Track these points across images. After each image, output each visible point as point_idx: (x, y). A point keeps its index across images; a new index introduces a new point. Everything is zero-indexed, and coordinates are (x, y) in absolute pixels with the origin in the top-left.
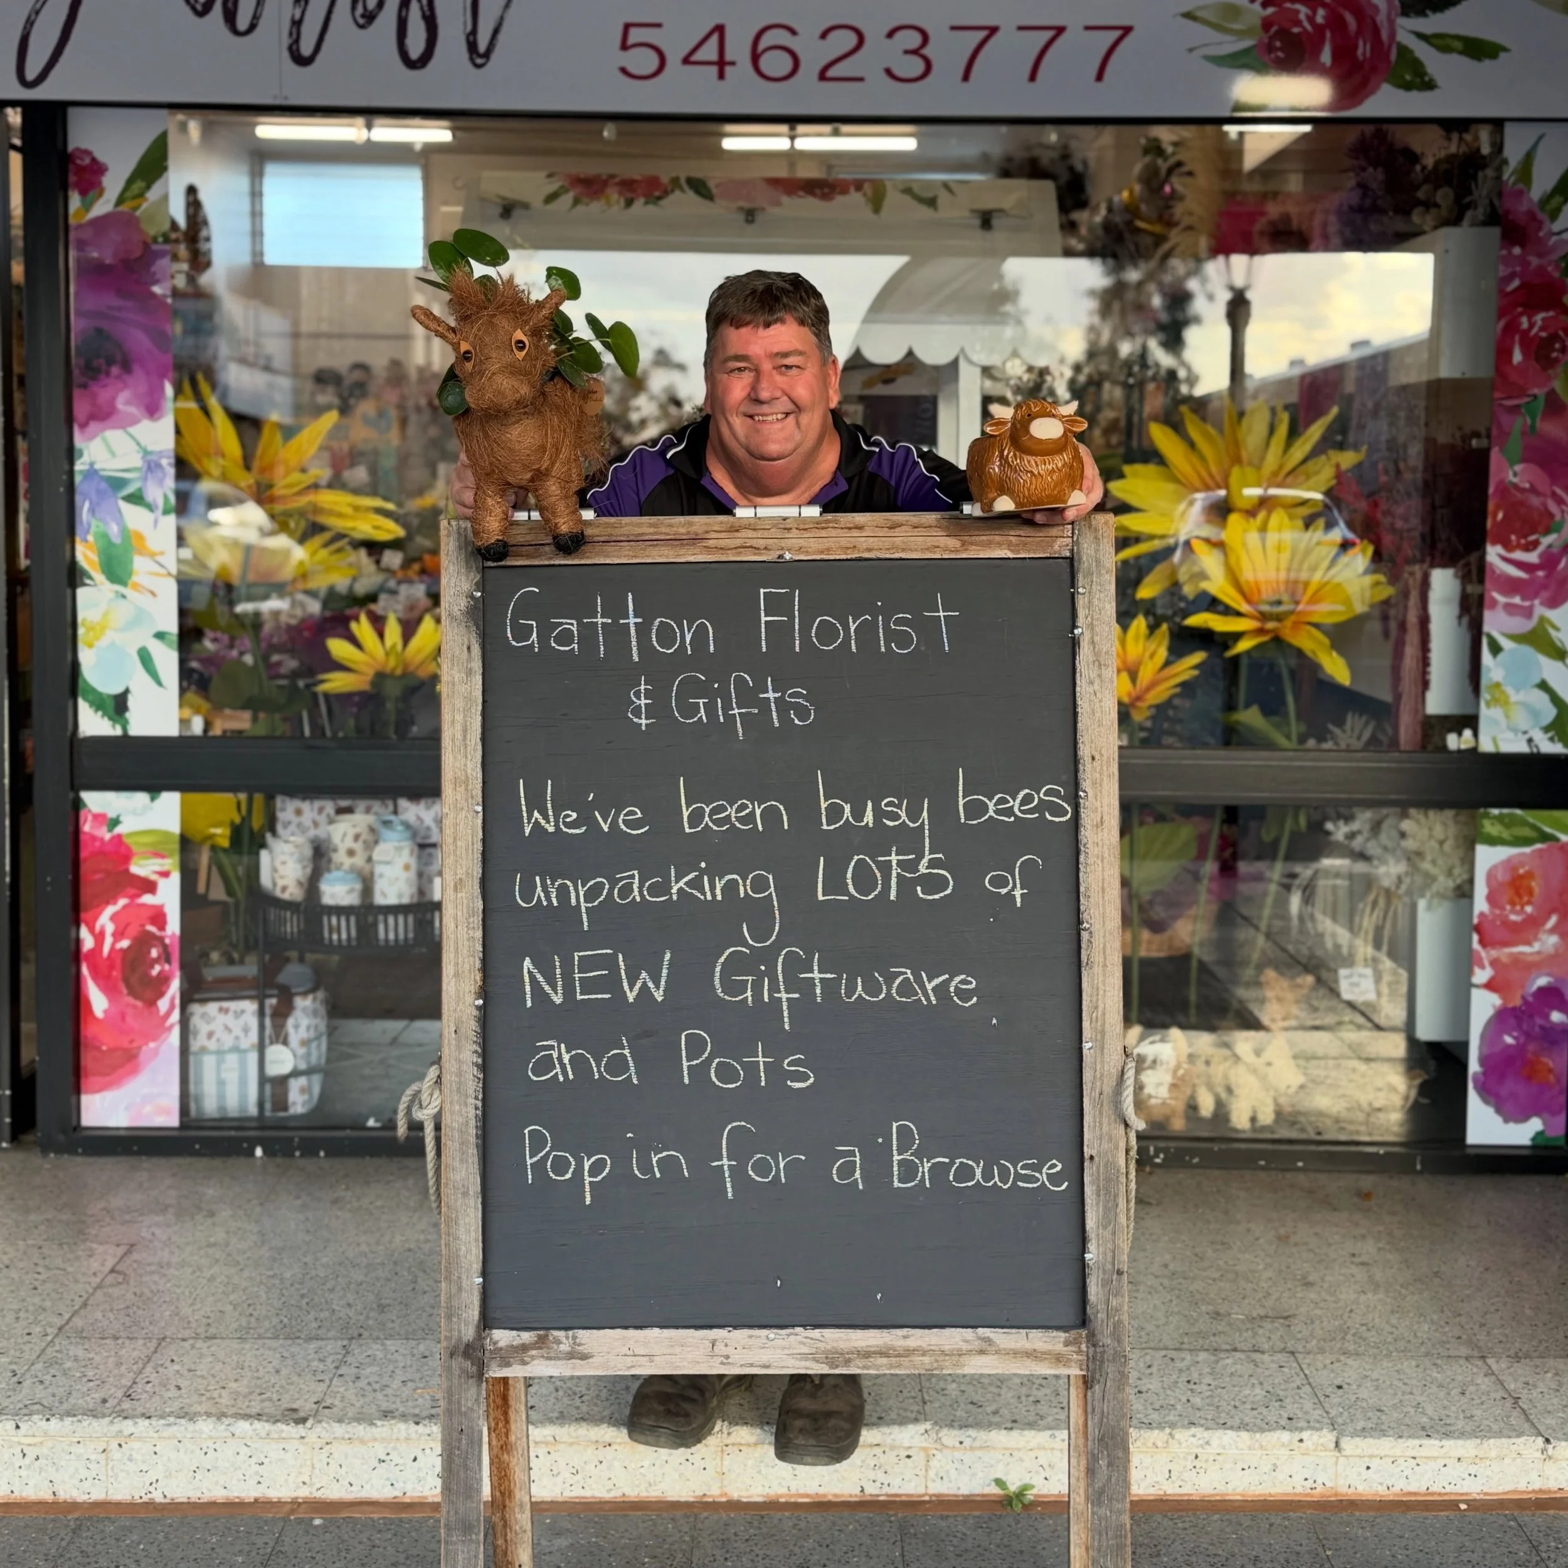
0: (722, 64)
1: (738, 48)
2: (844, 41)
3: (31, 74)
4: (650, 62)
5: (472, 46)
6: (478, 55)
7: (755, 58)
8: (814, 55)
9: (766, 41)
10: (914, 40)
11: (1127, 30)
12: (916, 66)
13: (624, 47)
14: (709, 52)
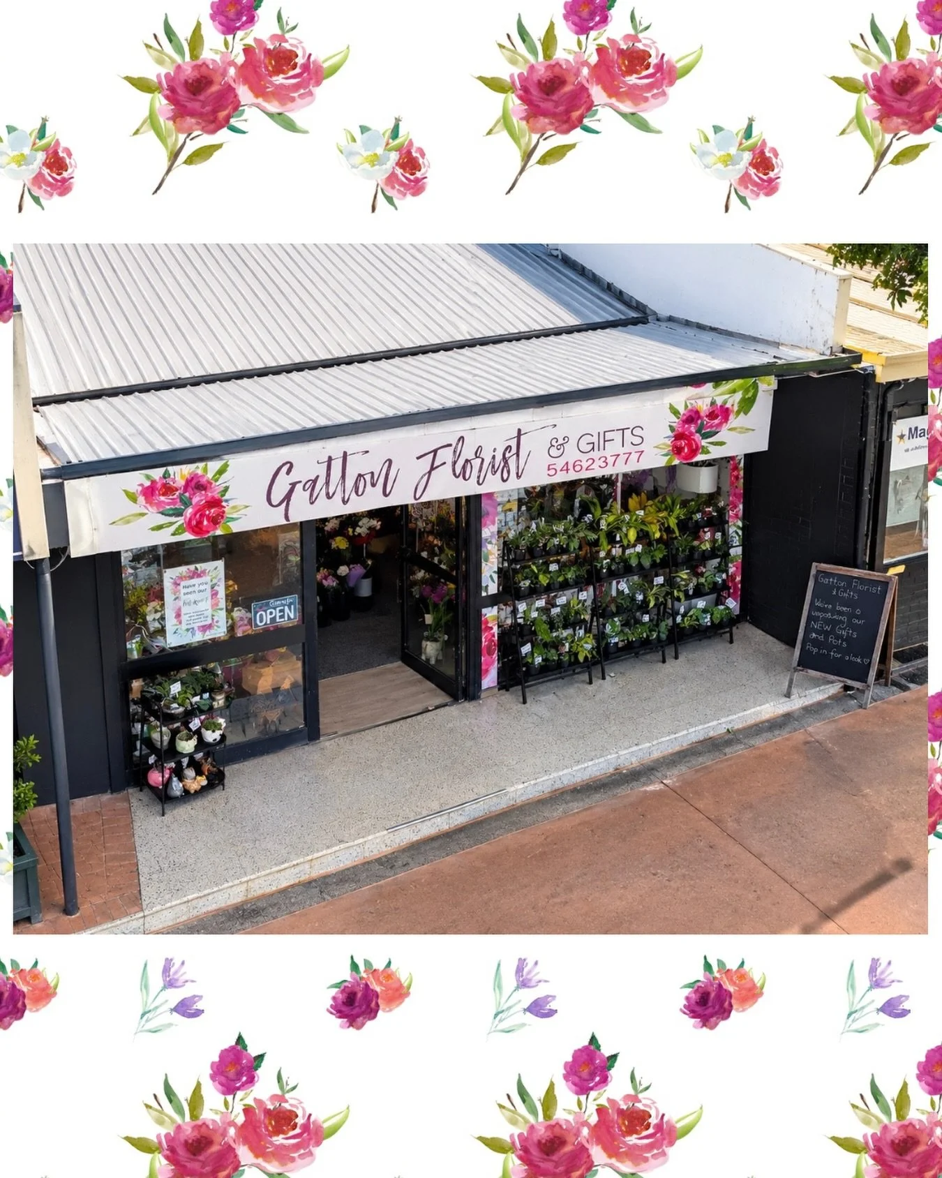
0: (567, 470)
1: (571, 467)
2: (591, 461)
3: (417, 497)
4: (553, 472)
5: (517, 474)
6: (518, 476)
7: (574, 467)
8: (585, 465)
9: (577, 463)
10: (604, 459)
11: (642, 452)
12: (605, 464)
13: (549, 469)
14: (565, 468)
